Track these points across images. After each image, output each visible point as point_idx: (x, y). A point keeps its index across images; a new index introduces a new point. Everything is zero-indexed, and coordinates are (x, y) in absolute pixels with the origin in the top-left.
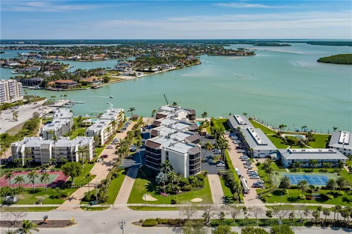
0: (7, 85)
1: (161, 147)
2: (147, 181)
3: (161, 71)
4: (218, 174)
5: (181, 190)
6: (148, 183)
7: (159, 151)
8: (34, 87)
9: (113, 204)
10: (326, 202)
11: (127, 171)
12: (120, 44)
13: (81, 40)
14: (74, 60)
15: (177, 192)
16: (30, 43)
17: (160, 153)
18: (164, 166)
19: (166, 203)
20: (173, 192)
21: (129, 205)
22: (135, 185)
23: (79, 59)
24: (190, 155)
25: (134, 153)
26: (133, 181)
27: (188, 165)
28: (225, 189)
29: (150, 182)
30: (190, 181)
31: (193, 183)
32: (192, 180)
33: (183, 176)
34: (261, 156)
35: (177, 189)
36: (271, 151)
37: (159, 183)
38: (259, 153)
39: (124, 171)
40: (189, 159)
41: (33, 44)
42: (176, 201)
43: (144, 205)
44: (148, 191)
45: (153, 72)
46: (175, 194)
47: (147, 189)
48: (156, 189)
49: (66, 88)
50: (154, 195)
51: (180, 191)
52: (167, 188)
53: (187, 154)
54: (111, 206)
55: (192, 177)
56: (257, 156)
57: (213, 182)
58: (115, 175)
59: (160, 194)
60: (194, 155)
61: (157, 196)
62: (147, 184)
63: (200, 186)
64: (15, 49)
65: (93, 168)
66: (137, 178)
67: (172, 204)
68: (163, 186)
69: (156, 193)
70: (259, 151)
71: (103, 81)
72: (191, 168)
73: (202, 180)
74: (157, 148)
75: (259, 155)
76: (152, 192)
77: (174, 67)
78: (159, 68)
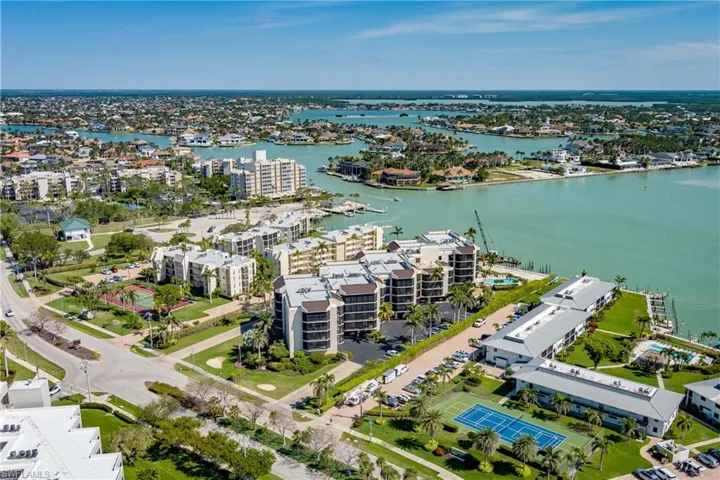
0: (278, 167)
8: (349, 178)
10: (456, 471)
11: (251, 322)
12: (666, 103)
13: (586, 92)
14: (501, 133)
15: (257, 366)
16: (478, 98)
20: (250, 366)
21: (181, 362)
22: (229, 341)
23: (510, 132)
26: (237, 335)
34: (498, 361)
36: (520, 356)
38: (496, 354)
41: (483, 98)
42: (233, 377)
45: (618, 168)
46: (253, 369)
49: (393, 184)
50: (226, 362)
51: (263, 368)
54: (162, 356)
55: (299, 352)
56: (492, 360)
57: (335, 373)
58: (225, 322)
59: (235, 362)
61: (229, 364)
62: (241, 345)
63: (300, 371)
64: (435, 110)
67: (228, 379)
69: (232, 360)
70: (496, 350)
71: (474, 178)
72: (305, 337)
73: (316, 363)
75: (494, 358)
77: (696, 160)
78: (641, 160)
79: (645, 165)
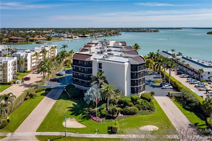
1: (92, 59)
2: (73, 102)
3: (91, 37)
4: (167, 96)
5: (122, 113)
6: (73, 104)
7: (90, 64)
9: (13, 132)
11: (48, 92)
15: (115, 116)
17: (91, 66)
18: (97, 79)
19: (99, 132)
20: (110, 116)
21: (39, 133)
22: (54, 106)
24: (132, 65)
25: (61, 77)
26: (53, 102)
27: (130, 79)
28: (188, 114)
29: (76, 104)
30: (134, 101)
31: (138, 103)
32: (136, 99)
33: (124, 93)
35: (116, 111)
37: (88, 103)
38: (209, 76)
39: (44, 92)
40: (130, 72)
42: (116, 129)
43: (63, 134)
44: (72, 114)
46: (114, 118)
47: (71, 112)
48: (85, 112)
49: (16, 43)
50: (80, 120)
51: (120, 115)
52: (100, 110)
53: (127, 63)
54: (9, 134)
55: (135, 96)
56: (207, 79)
57: (164, 104)
58: (31, 96)
59: (90, 118)
60: (137, 65)
61: (86, 121)
62: (72, 106)
63: (148, 109)
65: (8, 89)
66: (59, 99)
67: (110, 133)
68: (94, 107)
69: (84, 118)
70: (209, 73)
71: (46, 40)
72: (133, 83)
73: (149, 100)
74: (87, 60)
75: (209, 78)
76: (78, 116)
77: (102, 35)
78: (91, 35)
79: (92, 36)
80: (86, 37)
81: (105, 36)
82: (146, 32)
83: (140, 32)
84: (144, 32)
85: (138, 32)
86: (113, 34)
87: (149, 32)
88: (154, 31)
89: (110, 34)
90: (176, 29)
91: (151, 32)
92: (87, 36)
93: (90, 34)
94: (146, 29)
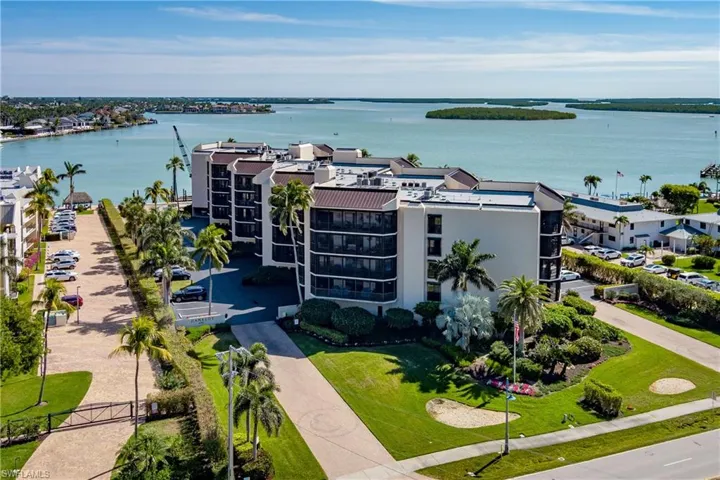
3: (52, 133)
7: (391, 220)
17: (394, 227)
19: (574, 422)
24: (543, 214)
39: (213, 338)
48: (453, 376)
50: (476, 402)
56: (628, 243)
67: (602, 418)
69: (475, 393)
75: (631, 240)
76: (453, 392)
77: (87, 124)
78: (47, 125)
79: (53, 129)
80: (31, 132)
81: (100, 127)
82: (230, 112)
83: (212, 111)
84: (224, 111)
85: (202, 111)
86: (128, 120)
87: (241, 112)
88: (259, 110)
89: (115, 121)
90: (318, 101)
91: (249, 111)
92: (33, 127)
93: (43, 121)
94: (229, 103)
